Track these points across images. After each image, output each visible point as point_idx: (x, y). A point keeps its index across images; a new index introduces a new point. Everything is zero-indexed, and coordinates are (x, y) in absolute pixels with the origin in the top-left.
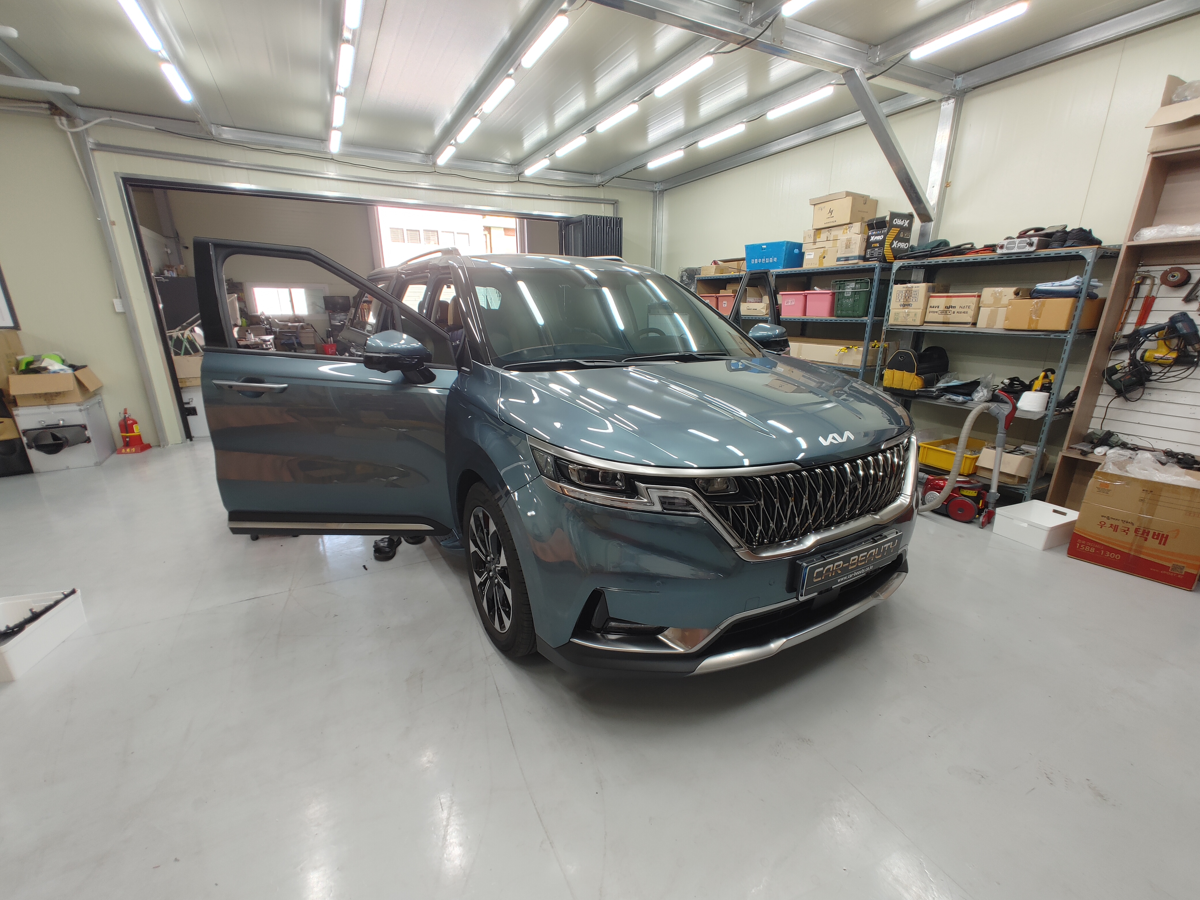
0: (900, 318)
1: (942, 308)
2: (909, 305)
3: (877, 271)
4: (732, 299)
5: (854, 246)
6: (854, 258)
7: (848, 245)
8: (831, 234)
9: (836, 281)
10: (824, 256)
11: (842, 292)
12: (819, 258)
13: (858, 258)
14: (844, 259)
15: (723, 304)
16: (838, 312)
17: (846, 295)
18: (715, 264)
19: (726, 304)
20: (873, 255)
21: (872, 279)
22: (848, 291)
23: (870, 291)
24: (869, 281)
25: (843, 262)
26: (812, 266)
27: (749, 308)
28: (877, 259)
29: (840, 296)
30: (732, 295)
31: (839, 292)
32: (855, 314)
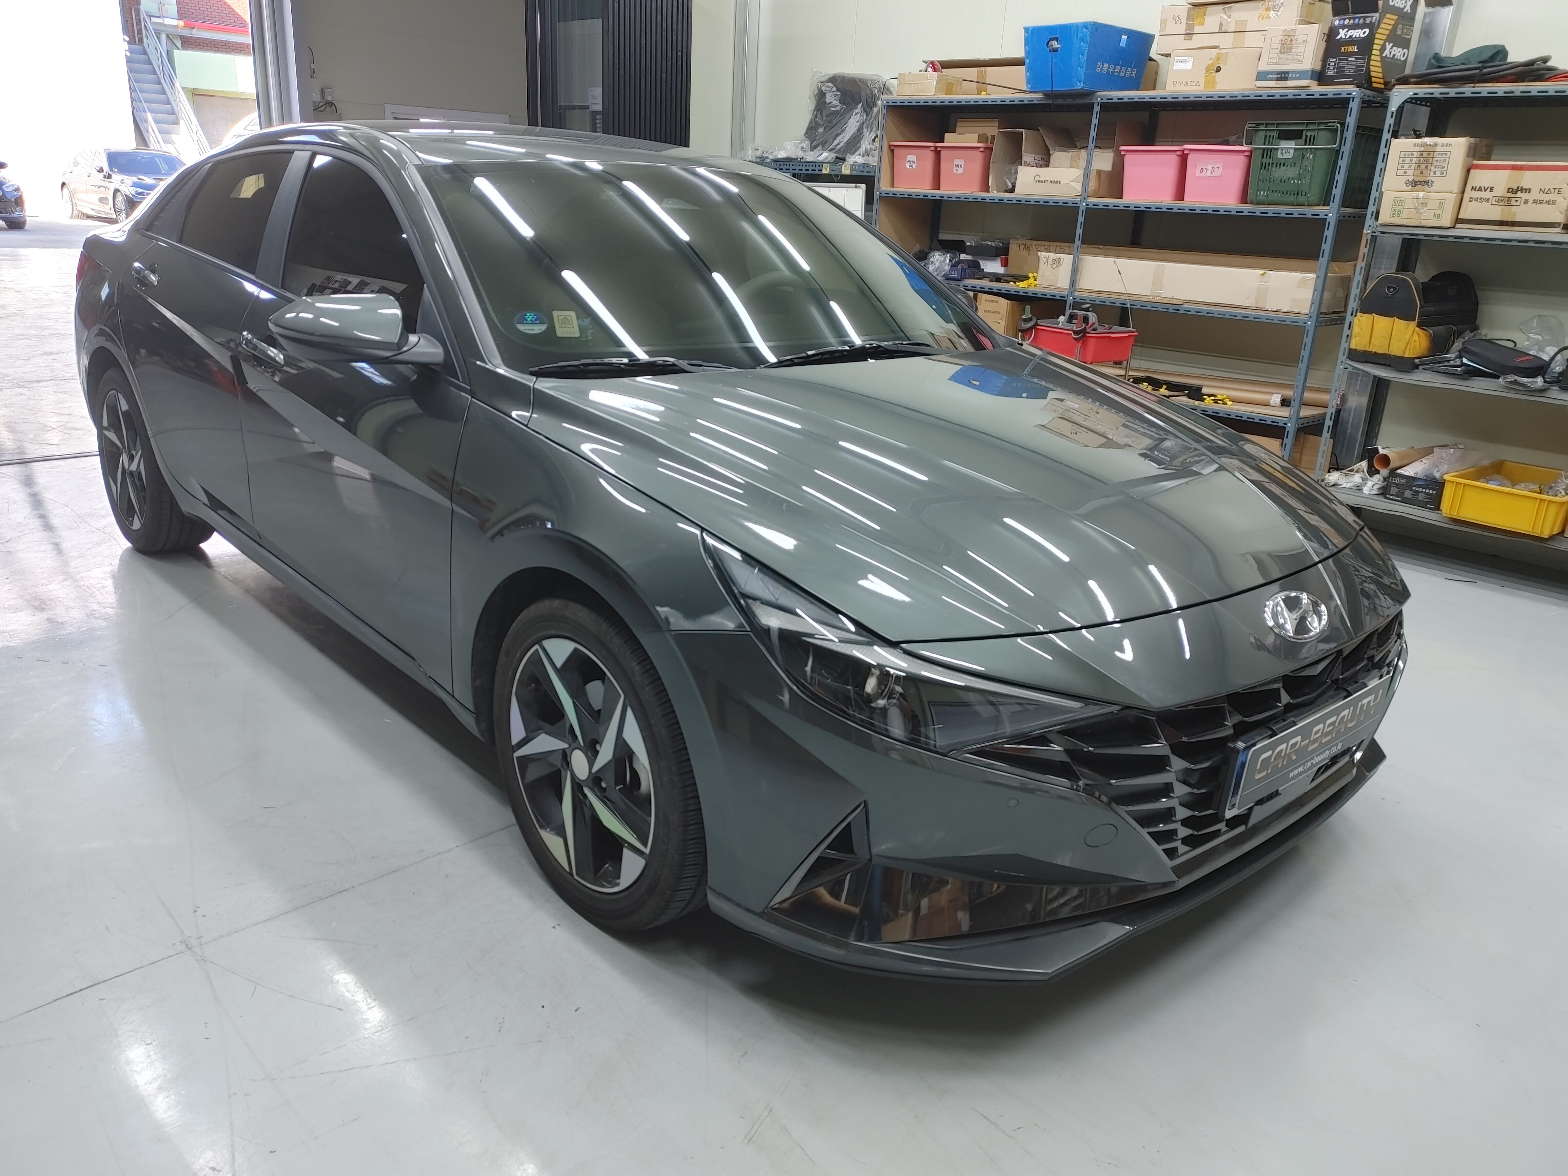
0: (1405, 212)
1: (1501, 191)
2: (1426, 183)
3: (1354, 106)
4: (978, 156)
5: (1298, 49)
6: (1298, 75)
7: (1287, 45)
8: (1229, 17)
9: (1258, 125)
10: (1219, 67)
11: (1271, 149)
12: (1205, 72)
13: (1309, 76)
14: (1276, 76)
15: (954, 167)
16: (1260, 193)
17: (1280, 156)
18: (935, 70)
19: (963, 166)
20: (1343, 72)
21: (1343, 124)
22: (1287, 148)
23: (1337, 150)
24: (1337, 127)
25: (1273, 84)
26: (1188, 88)
27: (1041, 179)
28: (1351, 79)
29: (1266, 158)
30: (978, 148)
31: (1264, 149)
32: (1301, 199)
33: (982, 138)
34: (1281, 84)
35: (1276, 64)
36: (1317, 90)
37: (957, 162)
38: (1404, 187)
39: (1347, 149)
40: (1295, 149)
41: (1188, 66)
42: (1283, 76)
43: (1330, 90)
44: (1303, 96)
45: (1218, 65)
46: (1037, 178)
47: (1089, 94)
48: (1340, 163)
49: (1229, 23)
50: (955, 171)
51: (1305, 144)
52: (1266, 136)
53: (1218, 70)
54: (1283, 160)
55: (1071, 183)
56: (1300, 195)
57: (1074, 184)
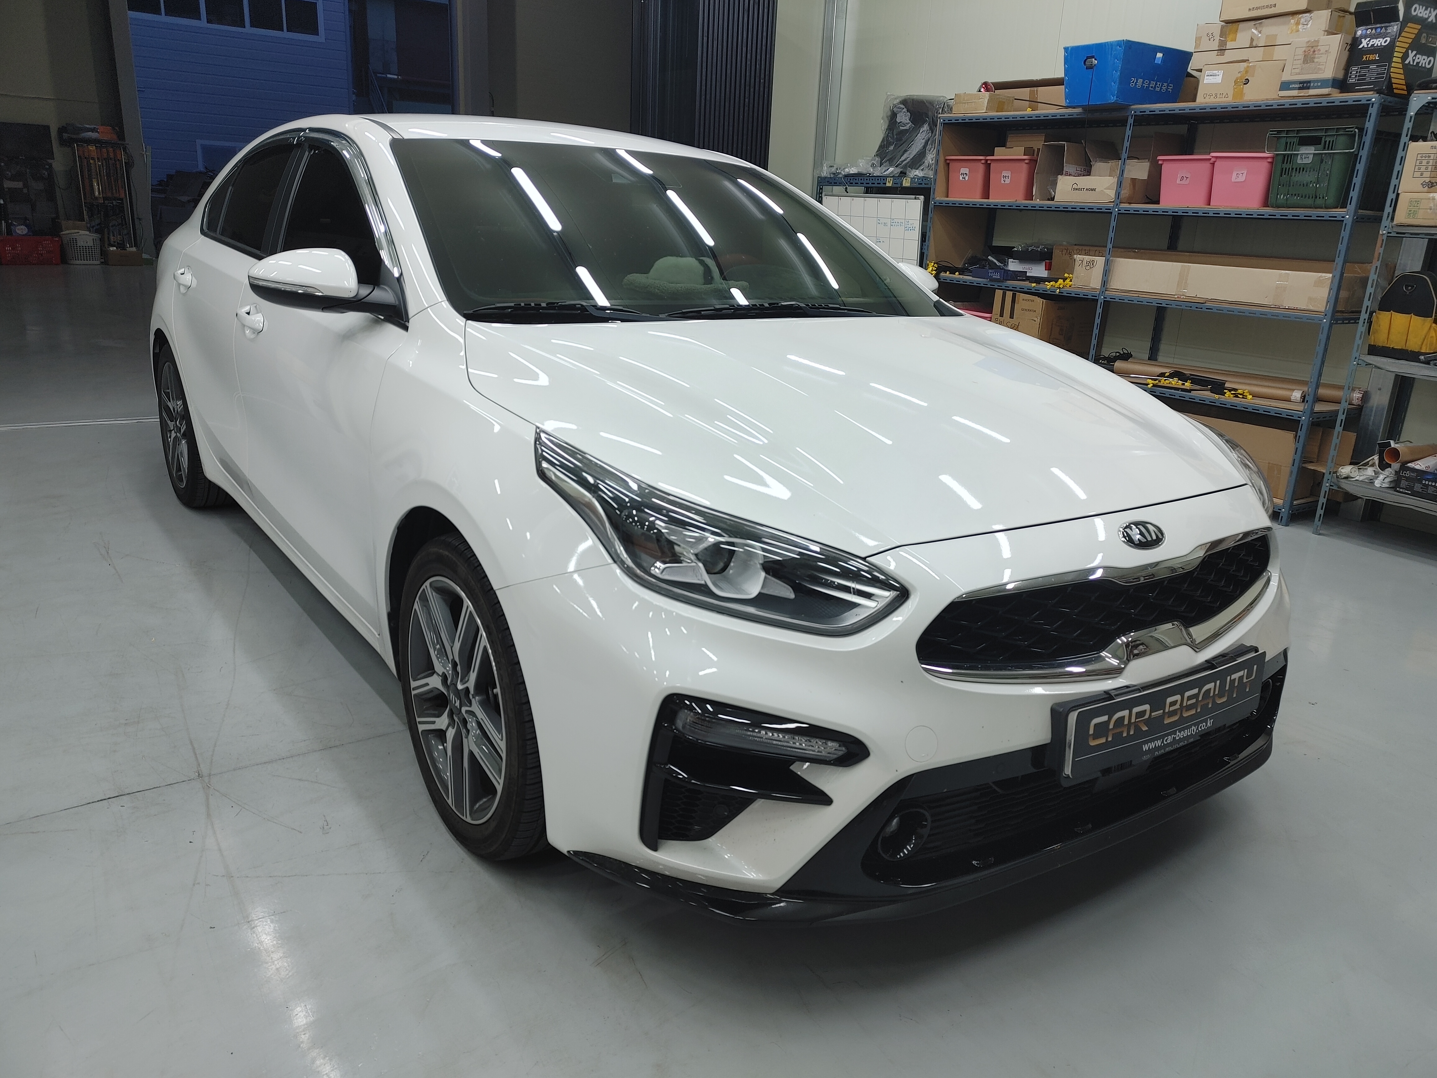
0: (1421, 212)
3: (1373, 111)
4: (1024, 167)
5: (1320, 59)
6: (1319, 84)
7: (1309, 56)
8: (1260, 32)
9: (1279, 132)
10: (1247, 79)
11: (1291, 155)
12: (1234, 84)
13: (1330, 83)
14: (1297, 86)
15: (1002, 178)
16: (1280, 196)
17: (1299, 161)
18: (987, 90)
19: (1009, 177)
20: (1364, 79)
21: (1361, 130)
22: (1307, 154)
23: (1355, 155)
24: (1355, 132)
25: (1295, 93)
26: (1218, 100)
27: (1078, 187)
28: (1373, 86)
29: (1287, 163)
30: (1024, 160)
31: (1284, 155)
32: (1319, 202)
33: (1028, 151)
34: (1303, 93)
35: (1299, 74)
36: (1338, 97)
37: (1004, 173)
38: (1421, 189)
39: (1364, 154)
40: (1314, 154)
41: (1218, 79)
42: (1305, 85)
43: (1350, 97)
44: (1324, 104)
45: (1246, 78)
46: (1075, 186)
47: (1124, 108)
48: (1358, 166)
49: (1259, 38)
50: (1003, 182)
51: (1324, 149)
52: (1287, 143)
53: (1247, 82)
54: (1303, 165)
55: (1105, 190)
56: (1318, 198)
57: (1108, 192)
